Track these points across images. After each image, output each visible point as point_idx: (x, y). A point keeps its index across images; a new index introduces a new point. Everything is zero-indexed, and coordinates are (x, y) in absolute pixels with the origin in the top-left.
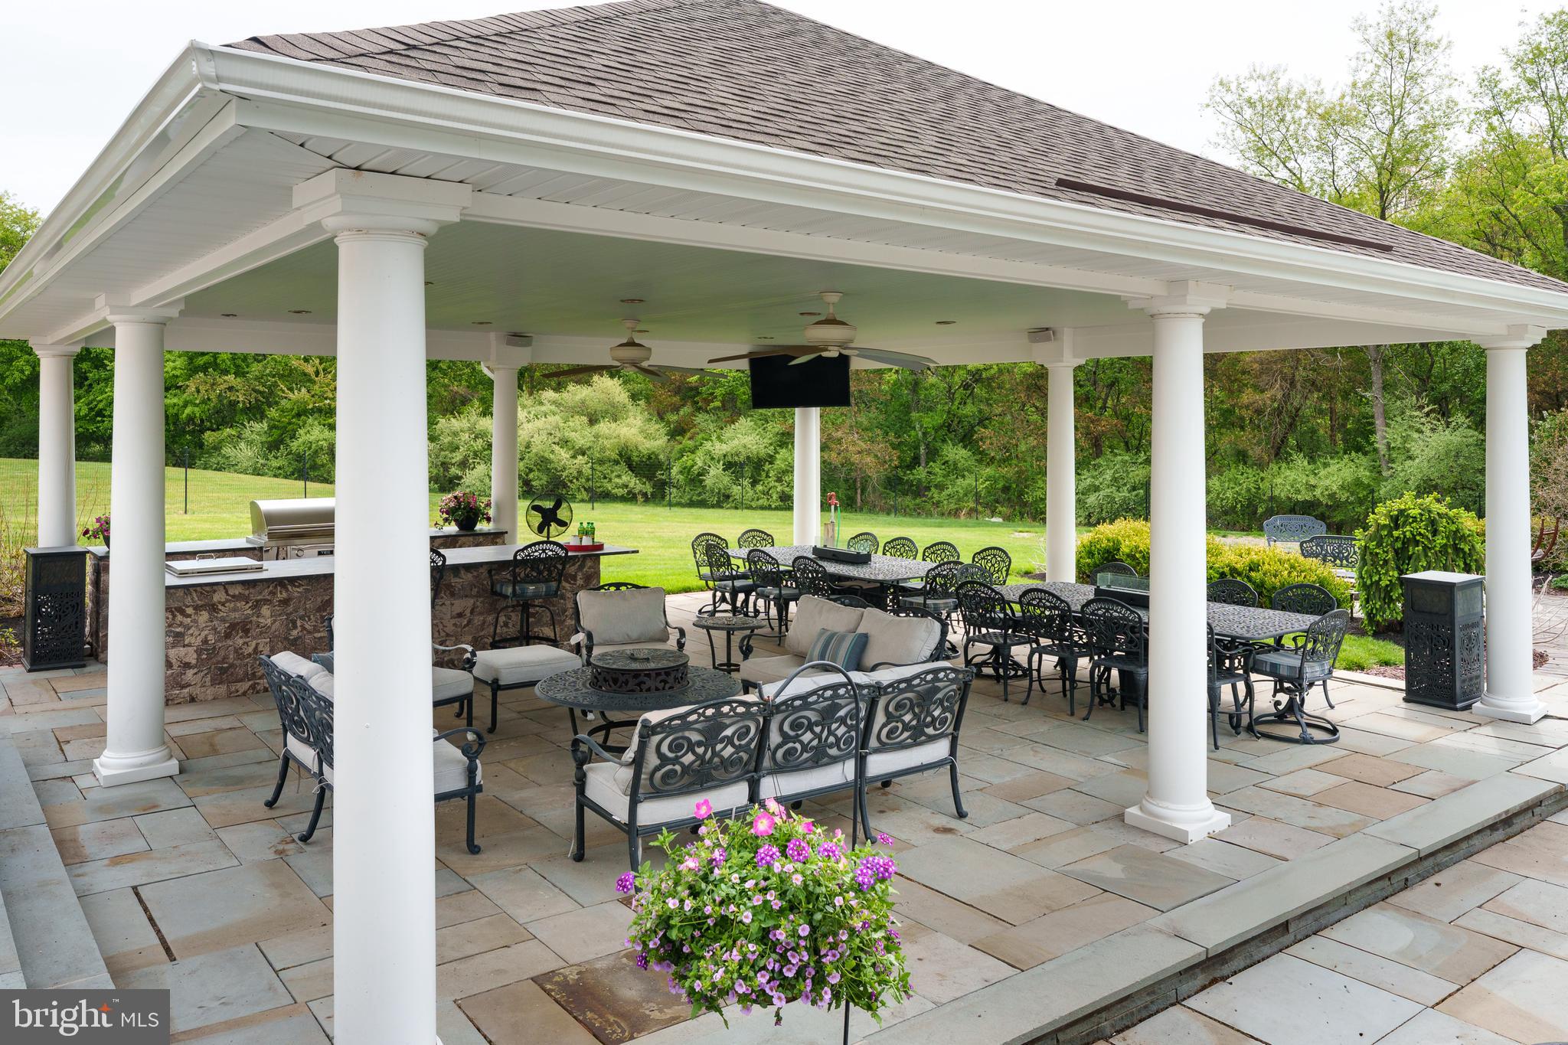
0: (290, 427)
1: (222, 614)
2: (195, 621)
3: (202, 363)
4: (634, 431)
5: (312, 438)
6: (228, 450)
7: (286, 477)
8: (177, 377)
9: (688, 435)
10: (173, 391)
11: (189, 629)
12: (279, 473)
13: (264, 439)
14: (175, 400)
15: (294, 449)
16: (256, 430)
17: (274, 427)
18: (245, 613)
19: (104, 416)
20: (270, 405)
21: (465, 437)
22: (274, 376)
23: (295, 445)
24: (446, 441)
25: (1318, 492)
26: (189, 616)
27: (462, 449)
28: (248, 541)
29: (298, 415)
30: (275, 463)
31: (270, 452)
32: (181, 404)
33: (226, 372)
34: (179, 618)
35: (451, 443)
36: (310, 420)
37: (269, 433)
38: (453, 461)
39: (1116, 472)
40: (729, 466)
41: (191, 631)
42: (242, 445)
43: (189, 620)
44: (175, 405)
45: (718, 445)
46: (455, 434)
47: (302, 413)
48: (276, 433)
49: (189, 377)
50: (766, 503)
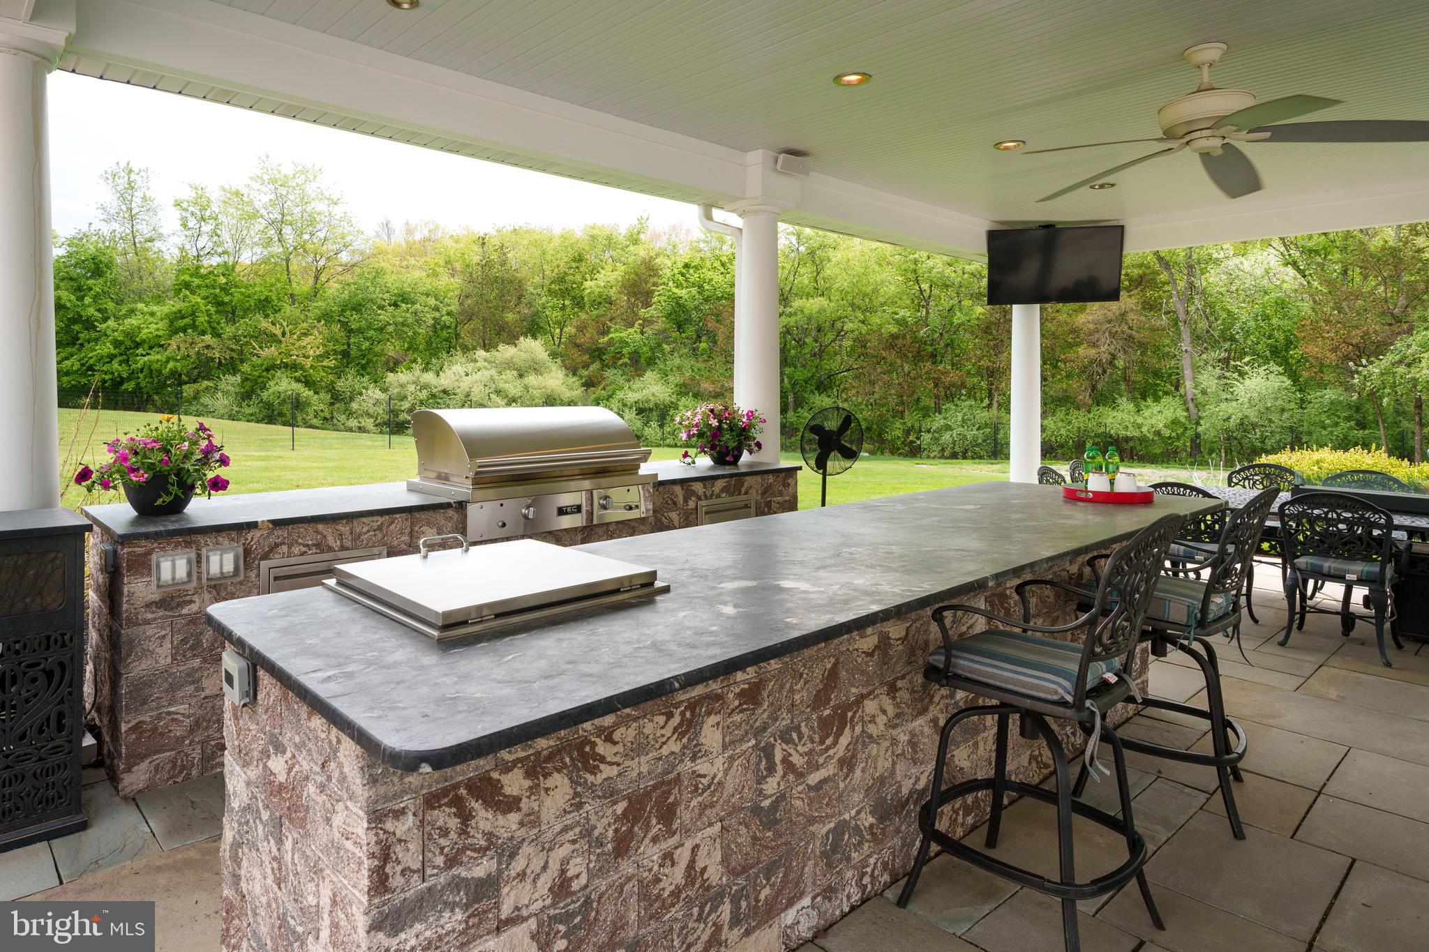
0: (260, 380)
1: (607, 771)
2: (532, 820)
3: (182, 324)
4: (558, 382)
5: (281, 389)
6: (206, 400)
7: (258, 422)
8: (160, 336)
9: (602, 386)
10: (156, 349)
11: (512, 856)
12: (250, 418)
13: (238, 390)
14: (159, 357)
15: (265, 398)
16: (231, 382)
17: (247, 379)
18: (665, 751)
19: (94, 371)
20: (242, 361)
21: (412, 388)
22: (245, 337)
23: (265, 395)
24: (395, 391)
25: (1145, 429)
26: (511, 805)
27: (409, 398)
28: (412, 489)
29: (267, 370)
30: (248, 411)
31: (243, 400)
32: (164, 360)
33: (203, 333)
34: (484, 819)
35: (398, 394)
36: (279, 374)
37: (242, 385)
38: (403, 408)
39: (965, 415)
40: (640, 411)
41: (518, 864)
42: (220, 395)
43: (514, 818)
44: (158, 361)
45: (630, 395)
46: (402, 386)
47: (271, 368)
48: (248, 384)
49: (170, 337)
50: (672, 442)
